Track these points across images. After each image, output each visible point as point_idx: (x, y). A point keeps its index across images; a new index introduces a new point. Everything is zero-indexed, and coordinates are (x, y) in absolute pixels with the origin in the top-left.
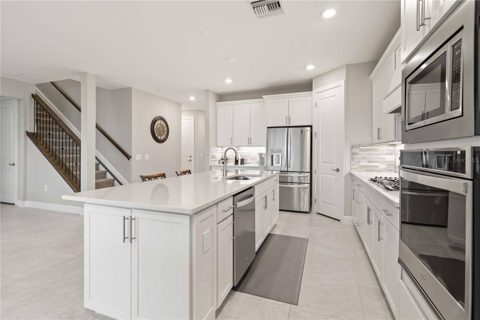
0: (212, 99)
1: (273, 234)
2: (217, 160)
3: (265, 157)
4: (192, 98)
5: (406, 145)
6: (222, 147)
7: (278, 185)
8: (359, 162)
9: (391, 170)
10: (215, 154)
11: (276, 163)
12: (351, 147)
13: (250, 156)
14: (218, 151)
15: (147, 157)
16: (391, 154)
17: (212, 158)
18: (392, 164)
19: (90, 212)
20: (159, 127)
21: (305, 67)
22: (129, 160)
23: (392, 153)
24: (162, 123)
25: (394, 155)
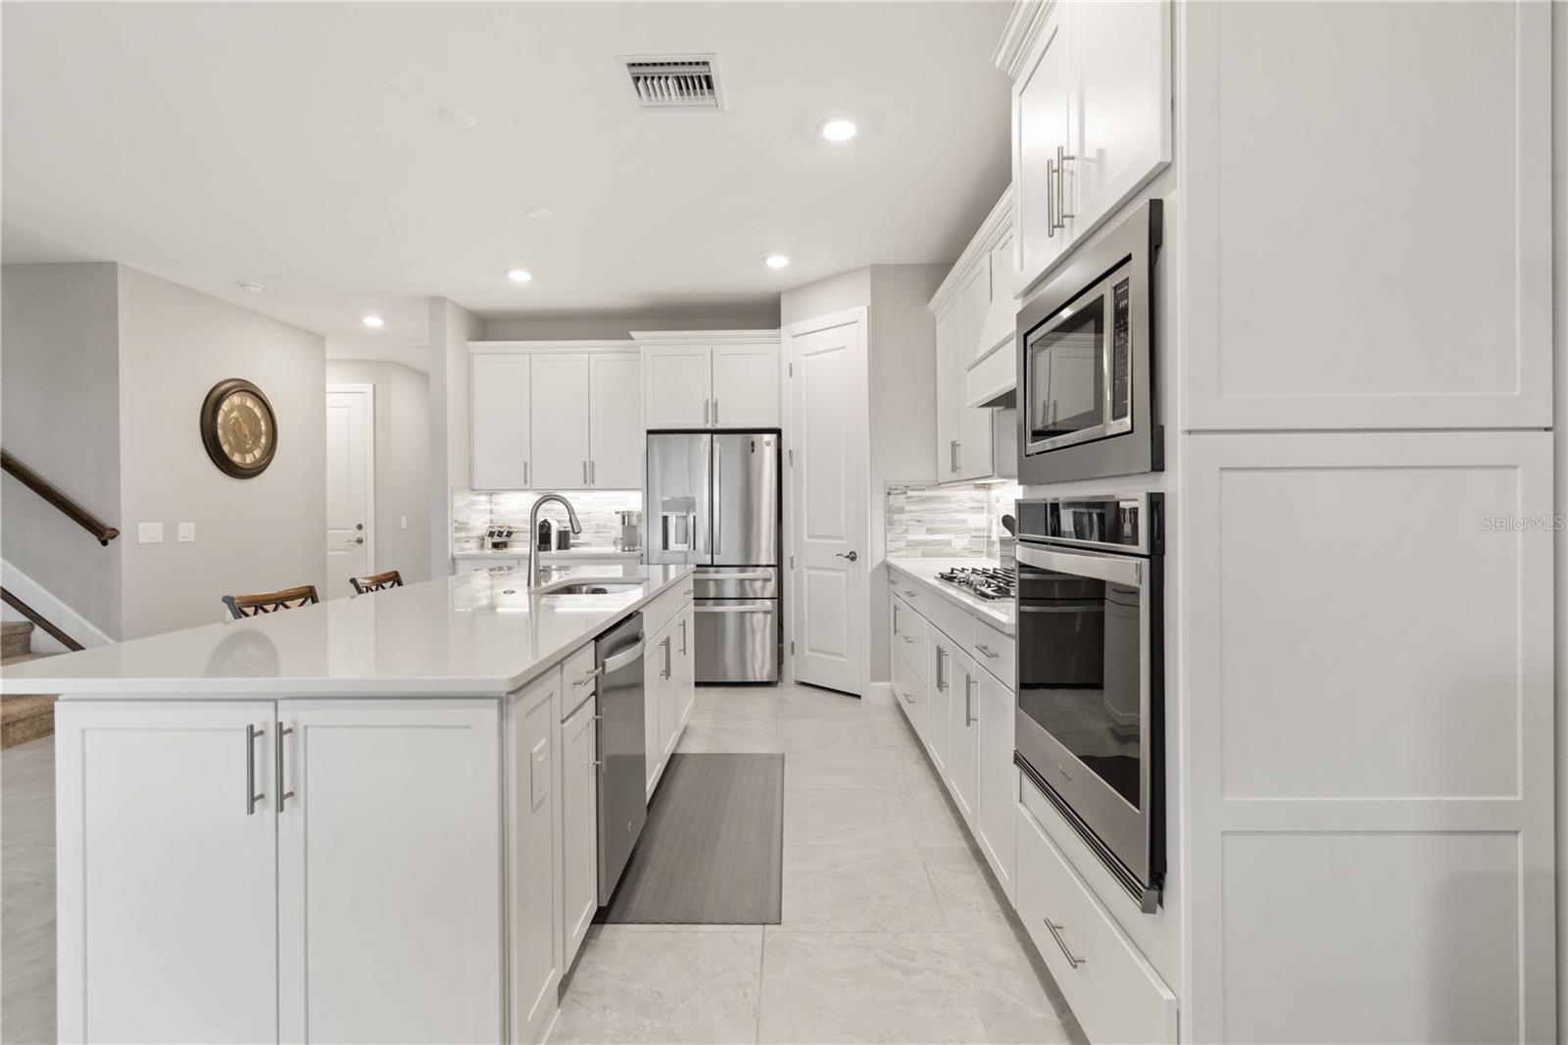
0: (453, 331)
1: (683, 754)
2: (472, 537)
3: (640, 521)
4: (373, 321)
5: (1026, 487)
6: (491, 494)
7: (691, 608)
8: (906, 531)
9: (981, 552)
10: (467, 518)
11: (676, 542)
12: (887, 490)
13: (589, 521)
14: (474, 507)
15: (186, 531)
16: (979, 510)
17: (457, 529)
18: (980, 537)
19: (84, 730)
20: (234, 418)
21: (764, 259)
22: (104, 543)
23: (982, 508)
24: (250, 403)
25: (985, 514)
